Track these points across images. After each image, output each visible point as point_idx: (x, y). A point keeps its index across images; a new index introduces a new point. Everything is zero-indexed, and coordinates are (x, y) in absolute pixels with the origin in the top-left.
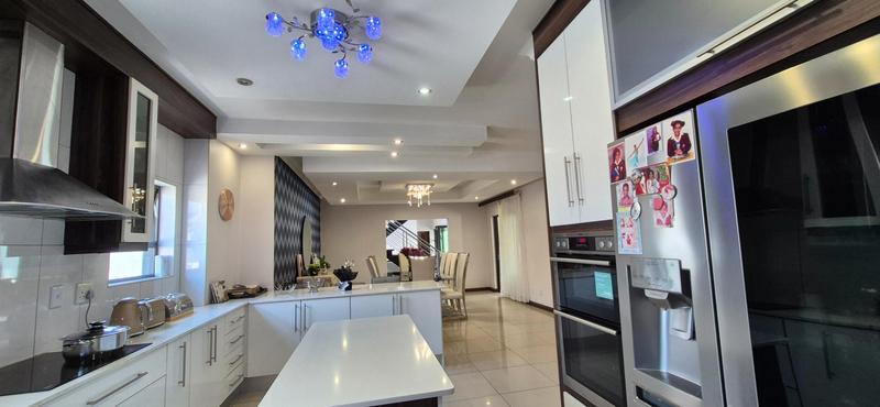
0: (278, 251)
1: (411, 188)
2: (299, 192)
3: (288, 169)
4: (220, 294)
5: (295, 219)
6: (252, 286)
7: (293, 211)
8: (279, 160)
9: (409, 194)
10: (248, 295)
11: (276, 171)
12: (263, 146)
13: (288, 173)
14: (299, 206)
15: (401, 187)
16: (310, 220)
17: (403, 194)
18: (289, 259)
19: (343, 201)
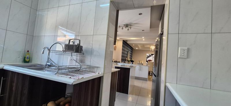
0: (122, 56)
1: (151, 46)
2: (128, 46)
3: (125, 42)
4: (113, 61)
5: (126, 51)
6: (118, 61)
7: (126, 50)
8: (123, 41)
9: (151, 48)
10: (117, 62)
11: (123, 42)
12: (121, 39)
13: (125, 43)
14: (127, 49)
15: (149, 46)
16: (129, 52)
17: (149, 48)
18: (125, 58)
19: (137, 48)
